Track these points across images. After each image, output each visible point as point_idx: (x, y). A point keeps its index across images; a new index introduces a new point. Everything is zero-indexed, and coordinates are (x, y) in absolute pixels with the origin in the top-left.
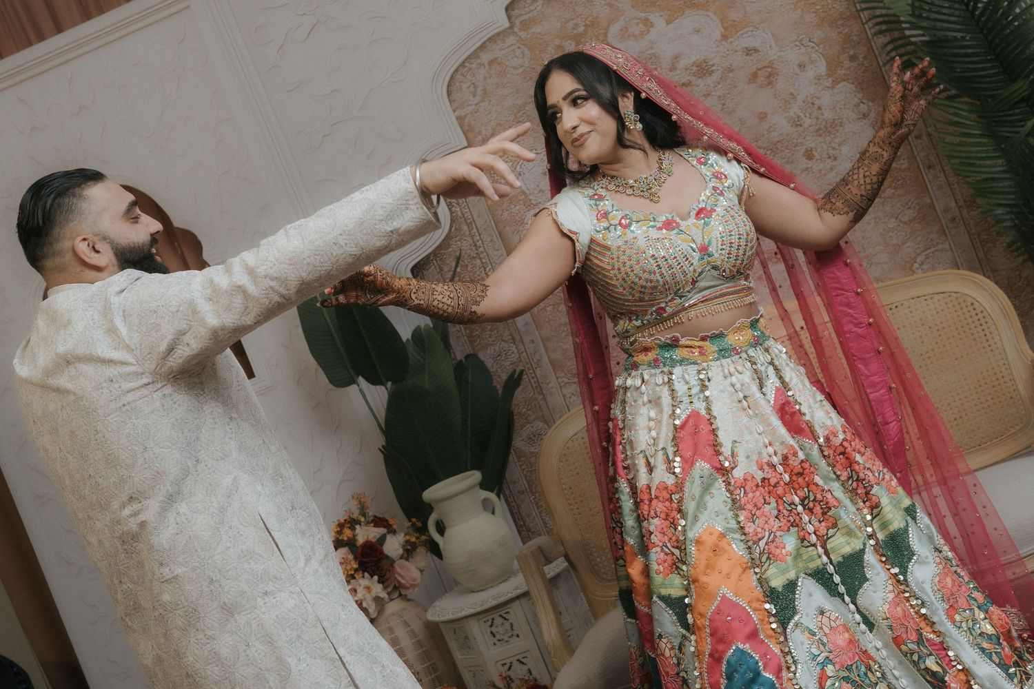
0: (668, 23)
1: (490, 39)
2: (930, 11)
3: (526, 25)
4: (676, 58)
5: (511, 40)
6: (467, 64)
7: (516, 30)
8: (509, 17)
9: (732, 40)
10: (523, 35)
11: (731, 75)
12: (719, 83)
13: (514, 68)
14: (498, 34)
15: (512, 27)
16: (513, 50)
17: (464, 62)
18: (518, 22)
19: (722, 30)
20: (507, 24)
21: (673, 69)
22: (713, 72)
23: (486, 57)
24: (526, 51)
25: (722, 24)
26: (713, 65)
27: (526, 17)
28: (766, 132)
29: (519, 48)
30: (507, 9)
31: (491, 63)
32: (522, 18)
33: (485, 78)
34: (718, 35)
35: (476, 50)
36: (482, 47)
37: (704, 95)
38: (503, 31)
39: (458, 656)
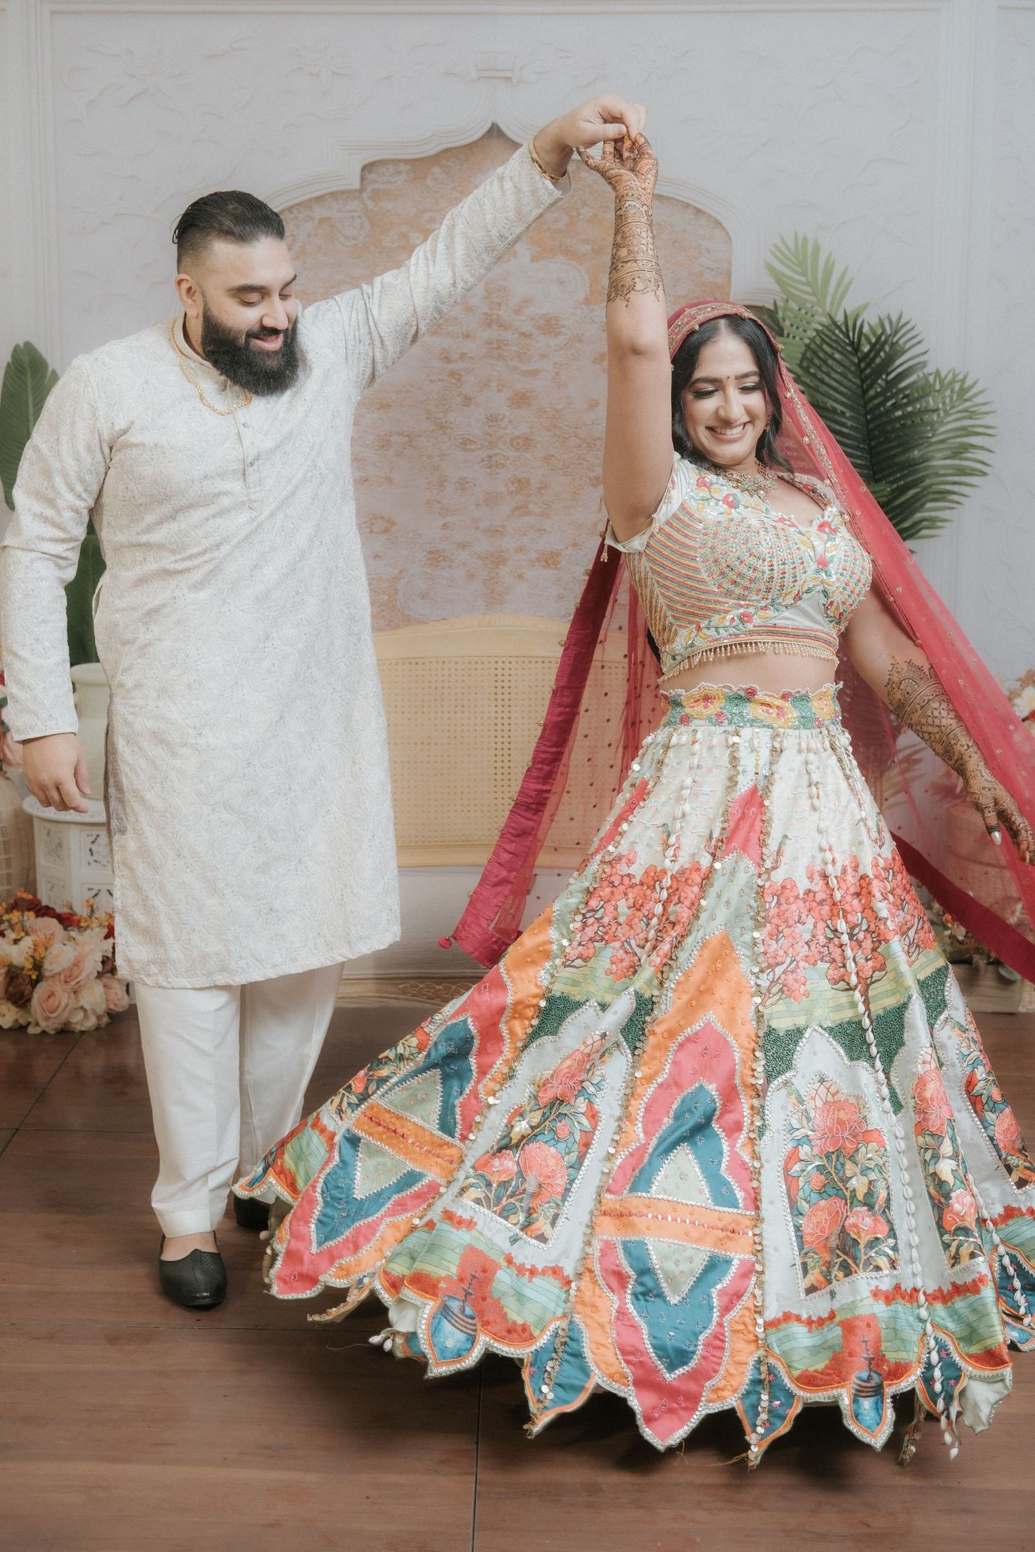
0: (534, 259)
1: (332, 194)
2: (819, 368)
3: (377, 196)
4: (527, 301)
5: (355, 205)
6: (294, 210)
7: (365, 196)
8: (362, 179)
9: (594, 307)
10: (370, 204)
11: (577, 345)
12: (561, 349)
13: (347, 238)
14: (343, 192)
15: (361, 191)
16: (352, 217)
17: (292, 207)
18: (370, 188)
19: (589, 293)
20: (357, 185)
21: (518, 311)
22: (560, 333)
23: (319, 212)
24: (367, 225)
25: (591, 286)
26: (563, 326)
27: (382, 187)
28: (590, 423)
29: (360, 217)
30: (364, 168)
31: (322, 221)
32: (376, 186)
33: (309, 235)
34: (581, 294)
35: (311, 200)
36: (319, 199)
37: (541, 355)
38: (351, 192)
39: (42, 860)
